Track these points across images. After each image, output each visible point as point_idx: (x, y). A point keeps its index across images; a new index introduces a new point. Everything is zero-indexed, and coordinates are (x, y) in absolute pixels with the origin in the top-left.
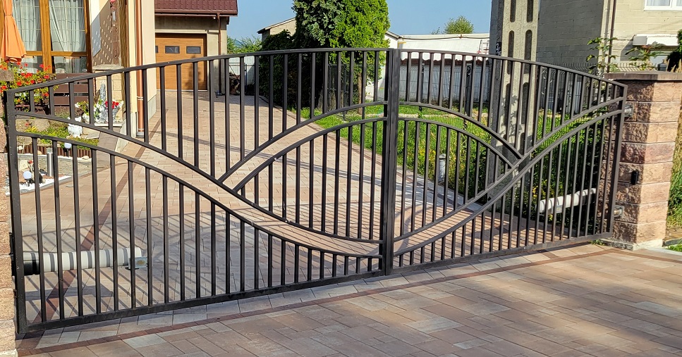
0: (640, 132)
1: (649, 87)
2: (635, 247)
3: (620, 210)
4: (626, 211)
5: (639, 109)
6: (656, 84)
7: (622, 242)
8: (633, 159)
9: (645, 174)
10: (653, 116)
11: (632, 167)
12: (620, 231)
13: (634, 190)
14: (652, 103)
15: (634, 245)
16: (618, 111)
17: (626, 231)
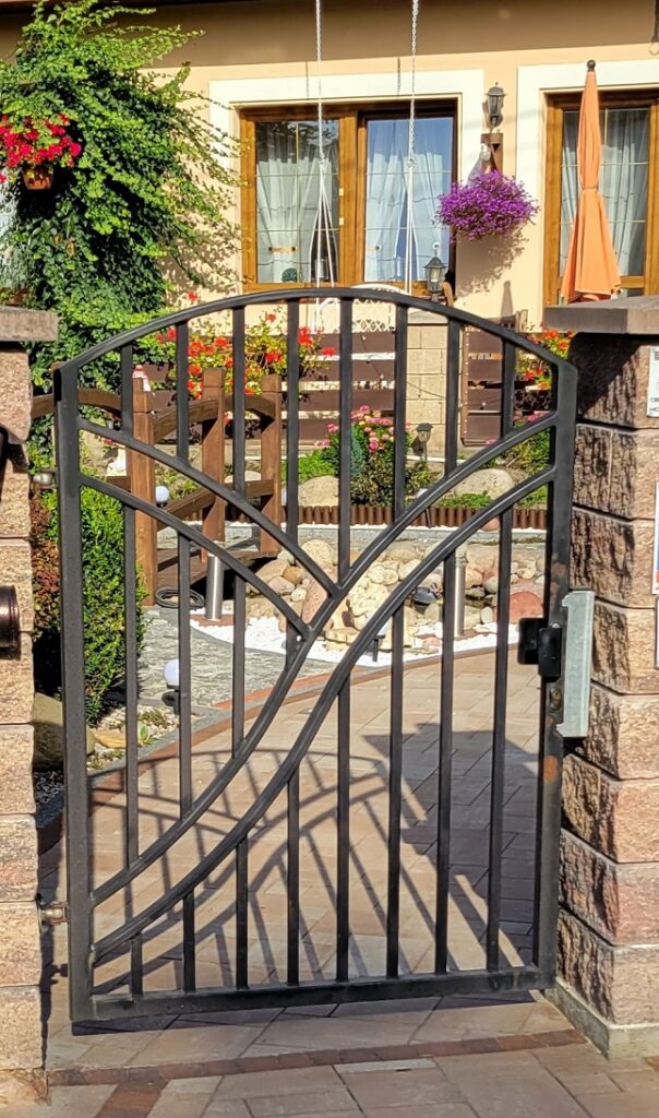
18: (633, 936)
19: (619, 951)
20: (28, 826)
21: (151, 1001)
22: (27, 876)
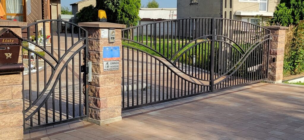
0: (275, 45)
1: (277, 31)
2: (276, 82)
3: (270, 71)
4: (272, 71)
5: (274, 38)
6: (279, 30)
7: (271, 81)
8: (273, 54)
9: (277, 59)
10: (279, 40)
11: (273, 57)
12: (270, 78)
13: (274, 64)
14: (278, 36)
15: (275, 82)
16: (268, 39)
17: (272, 77)
18: (102, 108)
19: (100, 110)
20: (21, 100)
21: (34, 127)
22: (21, 108)
